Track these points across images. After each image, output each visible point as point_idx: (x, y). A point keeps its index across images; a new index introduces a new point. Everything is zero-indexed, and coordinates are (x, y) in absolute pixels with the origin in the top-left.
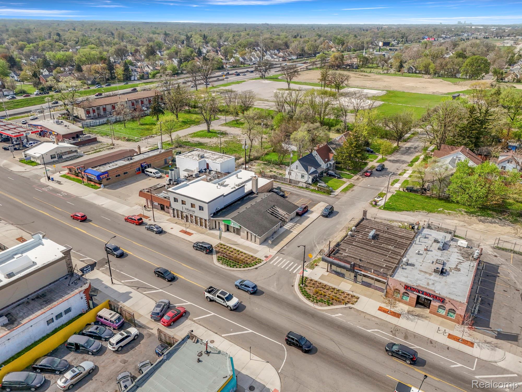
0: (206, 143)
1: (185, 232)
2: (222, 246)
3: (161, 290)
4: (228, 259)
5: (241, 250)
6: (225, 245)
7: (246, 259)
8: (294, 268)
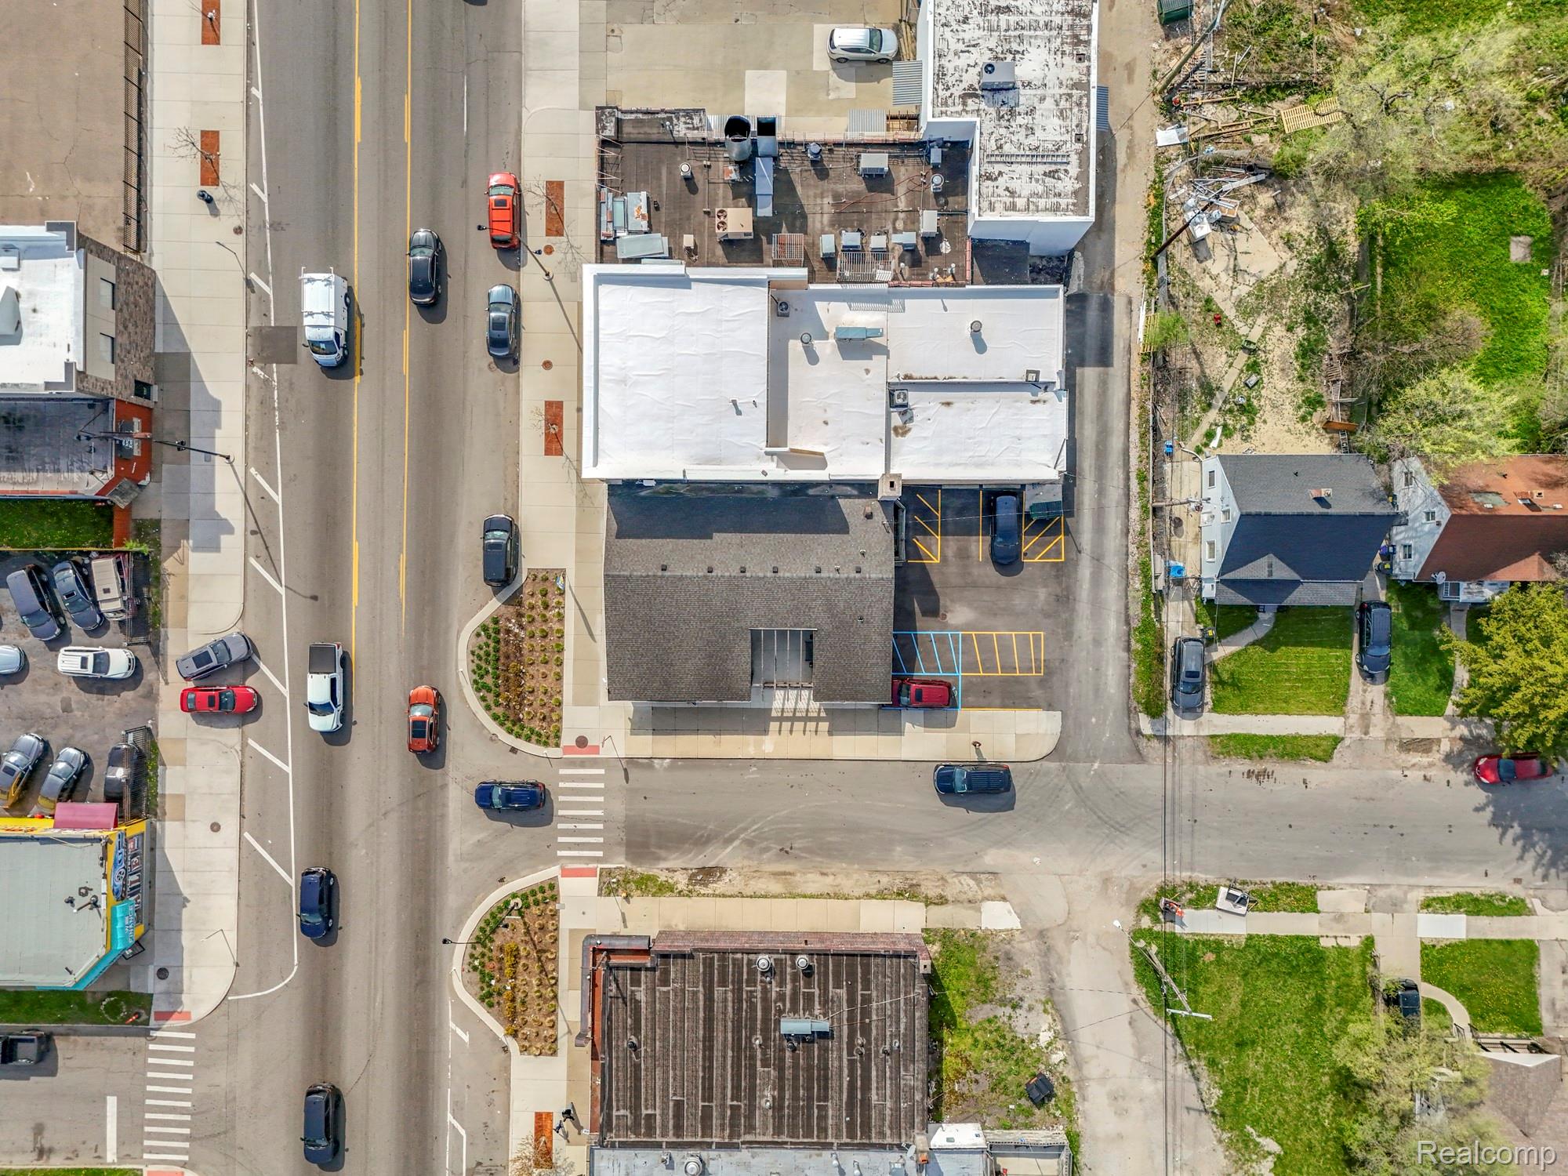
1: (553, 424)
2: (551, 589)
3: (282, 591)
4: (502, 652)
5: (568, 653)
6: (561, 594)
7: (537, 698)
8: (578, 844)
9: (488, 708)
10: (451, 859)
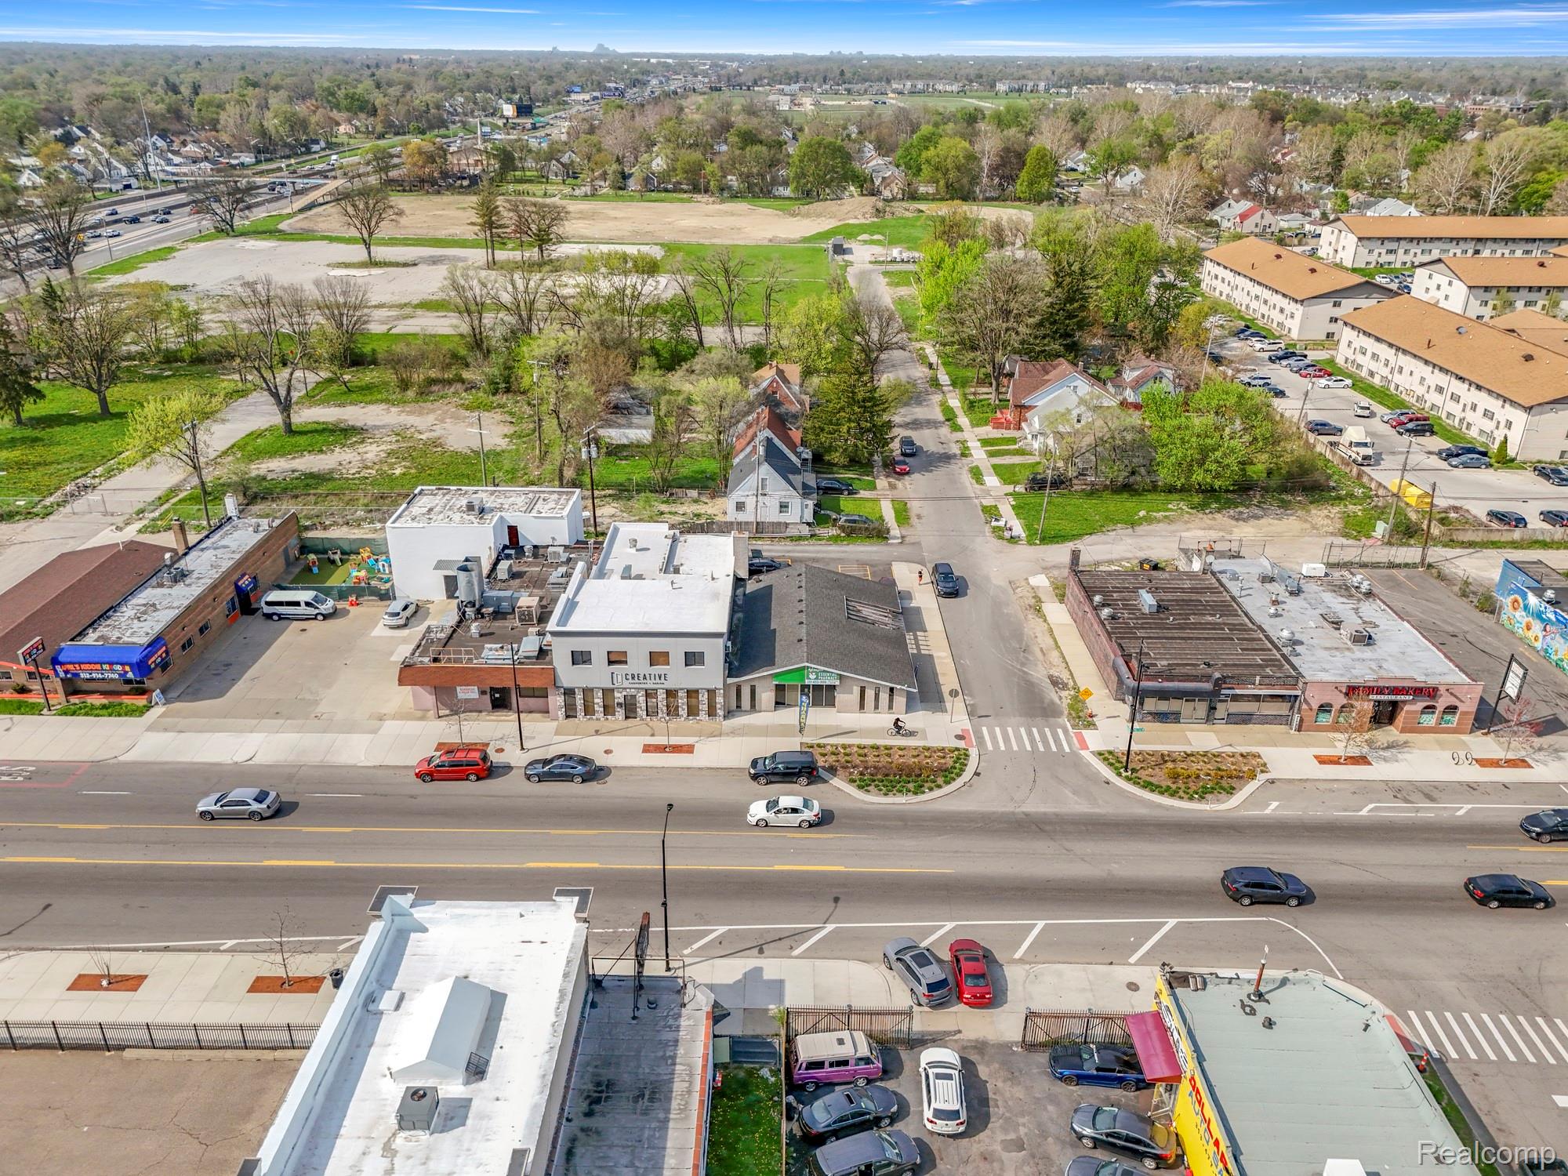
0: (332, 471)
1: (661, 749)
2: (819, 750)
3: (830, 927)
4: (883, 777)
5: (876, 742)
6: (824, 745)
7: (924, 759)
8: (1055, 741)
9: (940, 786)
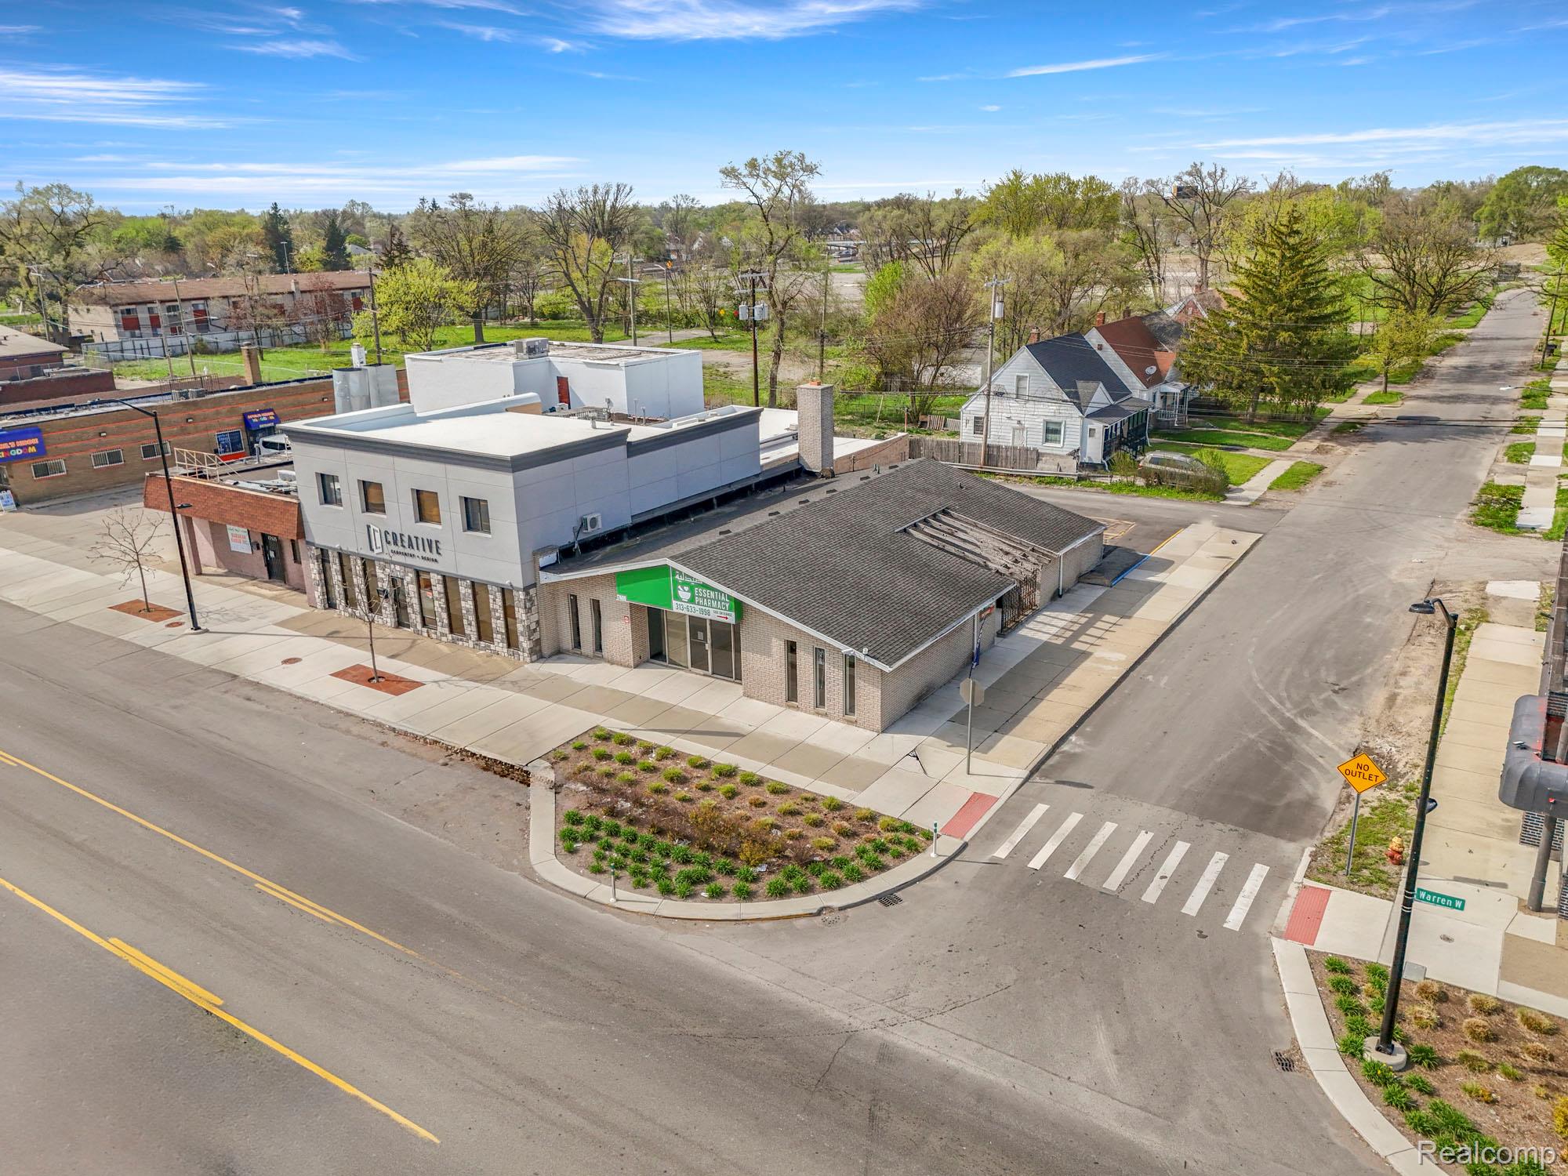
1: (374, 679)
2: (610, 748)
4: (645, 833)
5: (749, 765)
6: (631, 742)
7: (796, 826)
8: (1217, 889)
9: (748, 896)
10: (1150, 1141)
